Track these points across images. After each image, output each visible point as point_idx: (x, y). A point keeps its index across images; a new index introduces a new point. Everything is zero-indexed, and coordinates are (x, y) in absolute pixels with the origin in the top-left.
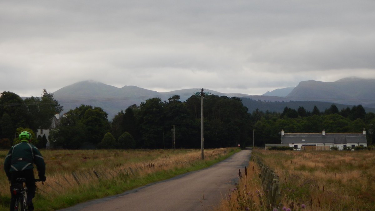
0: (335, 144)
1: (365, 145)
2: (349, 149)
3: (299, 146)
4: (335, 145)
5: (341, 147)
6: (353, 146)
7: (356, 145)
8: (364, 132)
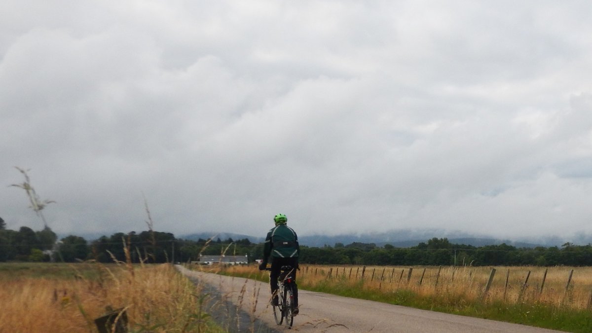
0: (230, 261)
1: (246, 263)
2: (238, 264)
3: (210, 263)
4: (230, 263)
5: (233, 263)
6: (240, 263)
7: (242, 263)
8: (246, 256)
